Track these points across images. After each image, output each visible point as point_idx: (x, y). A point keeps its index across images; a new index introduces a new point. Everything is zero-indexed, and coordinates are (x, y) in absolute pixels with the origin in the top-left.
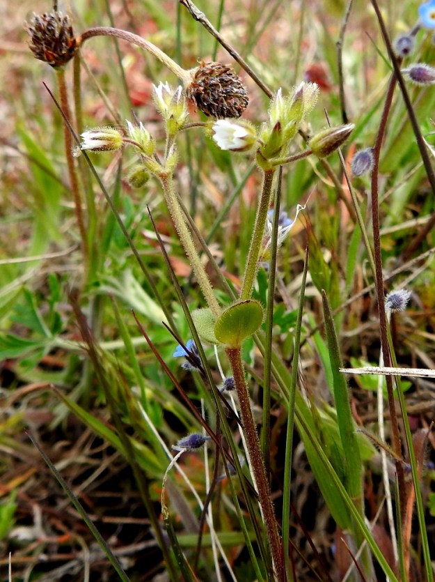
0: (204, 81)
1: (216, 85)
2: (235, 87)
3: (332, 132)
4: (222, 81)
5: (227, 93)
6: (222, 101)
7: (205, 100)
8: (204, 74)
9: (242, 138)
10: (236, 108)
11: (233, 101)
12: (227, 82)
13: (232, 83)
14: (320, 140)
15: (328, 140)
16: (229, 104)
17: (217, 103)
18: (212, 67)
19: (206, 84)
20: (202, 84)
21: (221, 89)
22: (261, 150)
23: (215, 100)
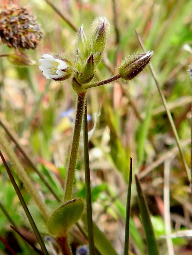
0: (6, 20)
1: (15, 23)
2: (31, 24)
3: (137, 59)
4: (20, 19)
5: (24, 29)
6: (20, 36)
7: (7, 35)
8: (5, 14)
9: (63, 70)
10: (32, 41)
11: (29, 35)
12: (24, 20)
13: (28, 21)
14: (127, 66)
15: (134, 66)
16: (26, 38)
17: (17, 37)
18: (13, 8)
19: (8, 23)
20: (5, 23)
21: (19, 26)
22: (77, 79)
23: (15, 35)
